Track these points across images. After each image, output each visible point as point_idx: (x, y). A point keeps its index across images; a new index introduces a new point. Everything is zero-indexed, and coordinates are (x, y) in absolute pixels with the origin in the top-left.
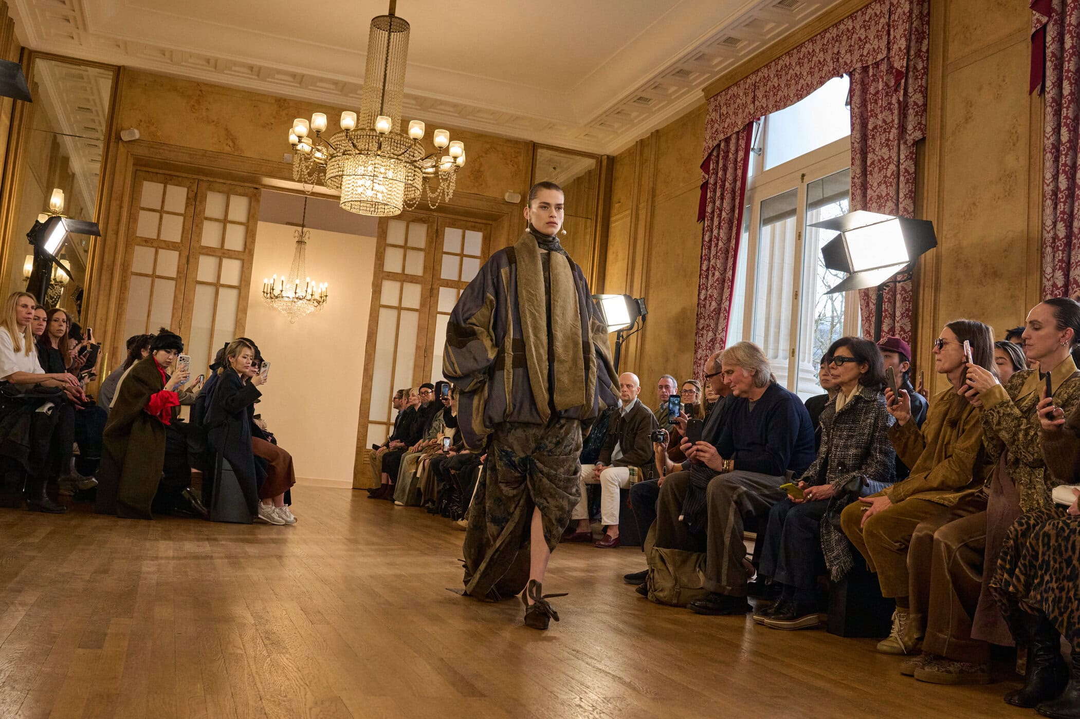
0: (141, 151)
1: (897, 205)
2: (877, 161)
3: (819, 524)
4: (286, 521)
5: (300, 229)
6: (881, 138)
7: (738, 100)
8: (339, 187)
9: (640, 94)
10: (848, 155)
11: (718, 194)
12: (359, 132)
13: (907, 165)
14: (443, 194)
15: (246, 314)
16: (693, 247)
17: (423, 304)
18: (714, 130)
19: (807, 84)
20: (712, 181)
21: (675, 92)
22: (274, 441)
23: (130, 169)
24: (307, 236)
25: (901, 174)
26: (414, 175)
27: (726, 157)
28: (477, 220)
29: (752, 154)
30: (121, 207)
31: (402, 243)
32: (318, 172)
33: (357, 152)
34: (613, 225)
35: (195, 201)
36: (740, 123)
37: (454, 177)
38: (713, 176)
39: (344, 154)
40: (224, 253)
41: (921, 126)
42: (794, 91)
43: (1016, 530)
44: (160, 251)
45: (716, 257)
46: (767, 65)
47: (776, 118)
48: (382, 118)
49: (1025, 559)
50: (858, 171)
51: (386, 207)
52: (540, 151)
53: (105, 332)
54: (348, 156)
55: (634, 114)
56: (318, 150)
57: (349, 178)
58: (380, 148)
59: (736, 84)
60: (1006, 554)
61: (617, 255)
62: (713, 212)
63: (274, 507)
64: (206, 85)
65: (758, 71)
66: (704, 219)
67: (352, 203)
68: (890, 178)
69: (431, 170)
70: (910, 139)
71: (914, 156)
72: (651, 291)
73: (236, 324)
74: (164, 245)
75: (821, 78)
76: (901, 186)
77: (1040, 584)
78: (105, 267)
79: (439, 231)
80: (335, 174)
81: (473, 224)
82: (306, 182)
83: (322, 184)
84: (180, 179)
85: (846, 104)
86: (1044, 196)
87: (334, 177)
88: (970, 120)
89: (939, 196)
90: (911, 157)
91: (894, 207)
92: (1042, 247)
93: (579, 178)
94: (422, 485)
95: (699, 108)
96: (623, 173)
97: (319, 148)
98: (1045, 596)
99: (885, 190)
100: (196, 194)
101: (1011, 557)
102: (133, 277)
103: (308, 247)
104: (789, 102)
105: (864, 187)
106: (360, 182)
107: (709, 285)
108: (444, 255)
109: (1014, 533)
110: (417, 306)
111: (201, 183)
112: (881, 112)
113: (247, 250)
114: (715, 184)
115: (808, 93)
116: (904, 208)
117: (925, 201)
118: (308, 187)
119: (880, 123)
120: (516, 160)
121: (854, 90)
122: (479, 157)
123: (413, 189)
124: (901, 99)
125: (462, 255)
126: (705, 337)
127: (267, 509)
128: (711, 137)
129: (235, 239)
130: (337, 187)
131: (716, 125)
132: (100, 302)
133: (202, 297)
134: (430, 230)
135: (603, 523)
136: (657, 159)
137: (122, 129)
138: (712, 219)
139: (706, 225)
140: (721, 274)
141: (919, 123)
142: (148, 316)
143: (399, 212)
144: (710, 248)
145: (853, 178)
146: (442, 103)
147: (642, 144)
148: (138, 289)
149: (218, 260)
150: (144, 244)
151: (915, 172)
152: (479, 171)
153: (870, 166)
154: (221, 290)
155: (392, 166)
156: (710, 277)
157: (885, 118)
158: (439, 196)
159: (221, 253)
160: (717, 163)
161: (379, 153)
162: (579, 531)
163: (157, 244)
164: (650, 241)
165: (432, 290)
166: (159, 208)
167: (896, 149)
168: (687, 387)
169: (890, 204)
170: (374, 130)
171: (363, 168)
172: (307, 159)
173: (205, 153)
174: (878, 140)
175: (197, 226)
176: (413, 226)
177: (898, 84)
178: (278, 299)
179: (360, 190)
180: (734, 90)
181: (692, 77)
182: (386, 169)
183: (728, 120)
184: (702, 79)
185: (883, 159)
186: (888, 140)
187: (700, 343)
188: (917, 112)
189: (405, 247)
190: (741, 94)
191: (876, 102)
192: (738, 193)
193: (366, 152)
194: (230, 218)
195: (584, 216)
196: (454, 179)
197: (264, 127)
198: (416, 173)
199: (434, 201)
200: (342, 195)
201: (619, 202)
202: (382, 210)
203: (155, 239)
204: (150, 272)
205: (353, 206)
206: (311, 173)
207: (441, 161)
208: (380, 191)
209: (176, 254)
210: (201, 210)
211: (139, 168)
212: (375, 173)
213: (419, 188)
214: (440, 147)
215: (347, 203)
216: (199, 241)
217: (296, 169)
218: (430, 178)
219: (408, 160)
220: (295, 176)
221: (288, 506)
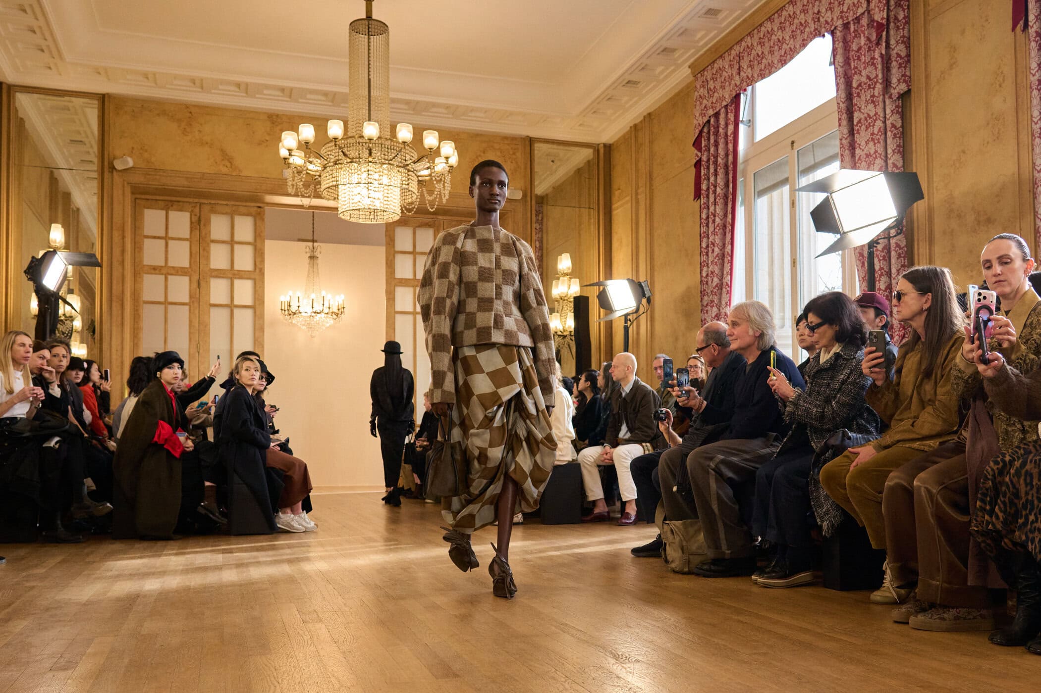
1: (886, 161)
2: (863, 119)
3: (808, 482)
4: (307, 528)
5: (310, 244)
6: (866, 95)
7: (725, 74)
8: (336, 199)
9: (628, 77)
10: (836, 116)
11: (712, 170)
12: (350, 141)
13: (894, 119)
14: (440, 194)
16: (693, 226)
18: (703, 106)
19: (790, 48)
20: (704, 158)
21: (662, 72)
23: (129, 198)
24: (318, 251)
25: (888, 129)
26: (408, 179)
27: (717, 133)
29: (742, 127)
30: (124, 237)
31: (410, 249)
32: (312, 185)
33: (349, 160)
34: (615, 213)
35: (199, 225)
36: (727, 97)
37: (448, 178)
38: (706, 153)
39: (336, 164)
40: (234, 274)
41: (907, 79)
42: (778, 57)
43: (992, 470)
44: (170, 277)
45: (714, 233)
46: (749, 34)
47: (761, 86)
48: (370, 124)
49: (1004, 496)
50: (846, 131)
51: (385, 214)
52: (537, 146)
53: (122, 363)
54: (340, 166)
55: (625, 99)
56: (311, 162)
57: (343, 187)
58: (370, 154)
59: (721, 57)
60: (985, 495)
61: (621, 242)
63: (292, 516)
64: (195, 106)
65: (741, 40)
66: (699, 197)
67: (351, 212)
68: (877, 135)
69: (427, 172)
70: (895, 93)
71: (900, 110)
72: (656, 274)
73: (255, 343)
74: (173, 272)
75: (804, 40)
76: (889, 141)
77: (1025, 524)
78: (114, 298)
80: (331, 184)
82: (303, 196)
83: (319, 197)
84: (182, 204)
85: (830, 65)
86: (1033, 135)
87: (328, 188)
88: (954, 66)
89: (928, 148)
90: (898, 111)
91: (884, 164)
92: (1034, 188)
95: (688, 86)
96: (621, 160)
97: (311, 160)
98: (1031, 536)
99: (873, 148)
100: (200, 217)
101: (991, 498)
102: (145, 305)
103: (320, 261)
104: (773, 69)
105: (852, 147)
106: (356, 190)
107: (710, 262)
109: (991, 473)
111: (202, 206)
112: (865, 68)
113: (257, 270)
114: (708, 160)
115: (792, 58)
116: (893, 164)
117: (914, 156)
118: (306, 202)
119: (864, 79)
120: (514, 156)
121: (837, 49)
123: (410, 193)
124: (883, 52)
126: (709, 313)
127: (286, 518)
128: (701, 114)
129: (244, 259)
130: (335, 198)
131: (705, 101)
132: (114, 333)
133: (218, 319)
135: (622, 499)
136: (651, 142)
137: (114, 158)
138: (708, 196)
139: (702, 202)
140: (721, 250)
141: (903, 76)
142: (165, 342)
143: (397, 218)
144: (707, 225)
145: (841, 140)
146: (434, 105)
147: (635, 128)
148: (151, 317)
149: (229, 280)
150: (153, 272)
151: (902, 126)
153: (857, 125)
154: (236, 311)
155: (386, 172)
156: (710, 254)
157: (869, 74)
158: (436, 198)
159: (232, 275)
160: (709, 139)
161: (370, 159)
162: (596, 511)
163: (166, 271)
164: (651, 224)
166: (163, 235)
167: (881, 105)
168: (691, 362)
169: (879, 162)
170: (362, 137)
171: (356, 176)
172: (299, 172)
173: (203, 176)
174: (863, 97)
175: (204, 250)
176: (419, 232)
177: (879, 38)
178: (297, 315)
179: (356, 199)
180: (720, 63)
181: (677, 54)
182: (380, 176)
183: (716, 94)
184: (688, 55)
185: (869, 115)
186: (873, 96)
188: (900, 64)
189: (414, 253)
190: (727, 67)
191: (859, 58)
192: (731, 167)
193: (357, 160)
194: (236, 239)
195: (587, 206)
196: (449, 180)
197: (259, 144)
198: (410, 177)
199: (432, 204)
200: (340, 205)
201: (619, 189)
202: (381, 217)
203: (162, 267)
204: (162, 300)
205: (352, 216)
206: (306, 186)
207: (433, 163)
208: (376, 198)
209: (186, 279)
210: (206, 234)
211: (138, 196)
212: (369, 180)
213: (416, 192)
214: (430, 149)
215: (345, 213)
216: (208, 264)
217: (290, 183)
218: (425, 181)
219: (400, 164)
220: (290, 190)
221: (307, 513)
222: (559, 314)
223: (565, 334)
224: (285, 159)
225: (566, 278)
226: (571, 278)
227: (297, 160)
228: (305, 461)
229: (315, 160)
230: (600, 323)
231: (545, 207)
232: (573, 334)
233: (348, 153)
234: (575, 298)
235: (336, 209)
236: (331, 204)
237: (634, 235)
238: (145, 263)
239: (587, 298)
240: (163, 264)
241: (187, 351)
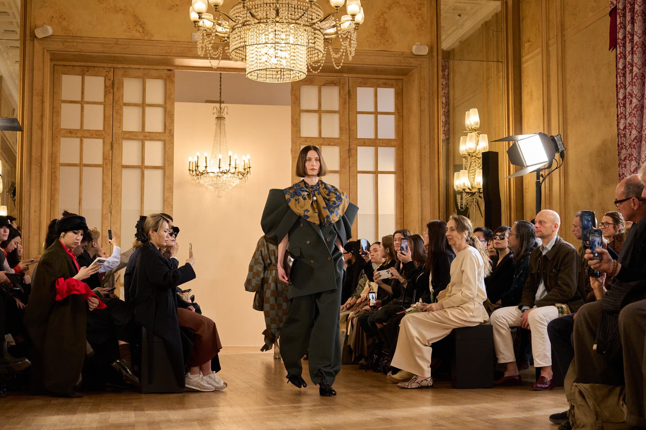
0: (57, 46)
4: (216, 388)
5: (218, 105)
8: (244, 59)
11: (628, 18)
14: (346, 52)
15: (173, 193)
17: (342, 165)
20: (620, 6)
22: (198, 310)
23: (48, 64)
24: (225, 112)
26: (315, 38)
28: (389, 77)
30: (43, 102)
31: (316, 107)
33: (257, 21)
34: (524, 66)
35: (113, 89)
37: (354, 36)
39: (244, 25)
40: (145, 136)
44: (85, 140)
45: (632, 83)
51: (292, 73)
53: (40, 223)
54: (248, 27)
56: (220, 25)
57: (251, 48)
58: (277, 14)
62: (625, 38)
63: (202, 375)
66: (615, 47)
67: (258, 72)
69: (332, 30)
72: (569, 127)
73: (164, 203)
78: (34, 161)
79: (351, 91)
80: (239, 45)
81: (384, 81)
82: (212, 58)
83: (228, 58)
84: (96, 69)
87: (236, 49)
93: (486, 23)
94: (351, 342)
96: (530, 12)
97: (220, 22)
100: (113, 81)
102: (62, 168)
103: (226, 121)
106: (264, 51)
107: (627, 114)
108: (359, 116)
110: (337, 168)
111: (116, 70)
113: (167, 132)
118: (215, 63)
120: (420, 12)
122: (382, 14)
123: (316, 51)
125: (376, 113)
126: (628, 167)
127: (195, 378)
129: (155, 121)
130: (242, 59)
132: (33, 195)
134: (342, 92)
135: (536, 365)
137: (36, 27)
138: (624, 46)
139: (618, 52)
140: (639, 101)
142: (80, 203)
143: (304, 76)
144: (624, 75)
148: (67, 178)
149: (140, 143)
150: (69, 135)
152: (385, 28)
154: (146, 172)
155: (292, 31)
156: (627, 105)
158: (342, 55)
159: (143, 136)
161: (278, 19)
162: (507, 374)
163: (81, 134)
164: (564, 76)
165: (349, 150)
166: (79, 99)
171: (264, 37)
172: (209, 35)
173: (117, 41)
175: (117, 113)
176: (325, 90)
178: (204, 175)
179: (264, 58)
182: (286, 35)
187: (623, 174)
189: (319, 111)
193: (265, 20)
194: (148, 101)
195: (495, 60)
196: (355, 37)
197: (170, 9)
198: (316, 36)
199: (338, 62)
200: (247, 66)
201: (529, 42)
202: (287, 76)
203: (79, 130)
204: (77, 162)
205: (259, 76)
206: (215, 48)
207: (340, 20)
208: (283, 57)
209: (101, 141)
210: (119, 97)
211: (56, 63)
212: (276, 40)
213: (322, 50)
214: (337, 7)
215: (252, 73)
216: (120, 127)
217: (199, 46)
218: (331, 39)
219: (307, 23)
220: (200, 52)
221: (216, 372)
222: (467, 171)
223: (473, 191)
224: (195, 22)
225: (474, 134)
226: (479, 134)
227: (207, 23)
228: (214, 321)
229: (224, 23)
230: (510, 179)
231: (451, 62)
232: (481, 191)
233: (255, 14)
234: (484, 154)
235: (244, 70)
236: (239, 64)
237: (545, 89)
238: (62, 127)
239: (496, 154)
240: (79, 128)
241: (101, 211)
